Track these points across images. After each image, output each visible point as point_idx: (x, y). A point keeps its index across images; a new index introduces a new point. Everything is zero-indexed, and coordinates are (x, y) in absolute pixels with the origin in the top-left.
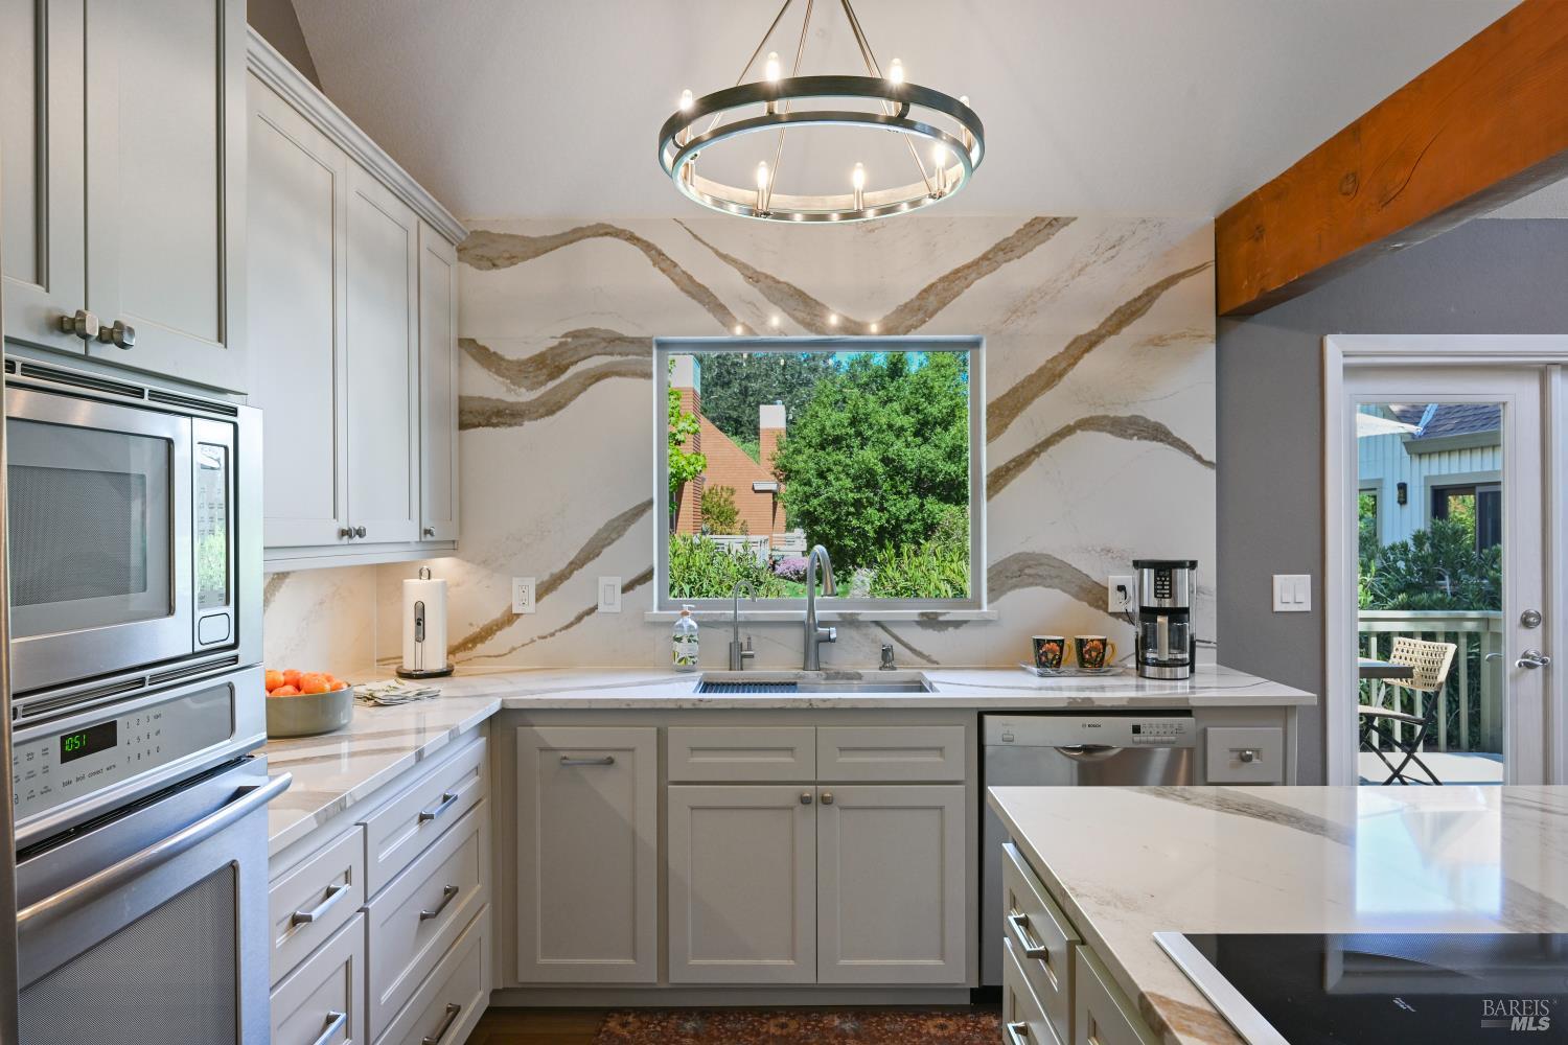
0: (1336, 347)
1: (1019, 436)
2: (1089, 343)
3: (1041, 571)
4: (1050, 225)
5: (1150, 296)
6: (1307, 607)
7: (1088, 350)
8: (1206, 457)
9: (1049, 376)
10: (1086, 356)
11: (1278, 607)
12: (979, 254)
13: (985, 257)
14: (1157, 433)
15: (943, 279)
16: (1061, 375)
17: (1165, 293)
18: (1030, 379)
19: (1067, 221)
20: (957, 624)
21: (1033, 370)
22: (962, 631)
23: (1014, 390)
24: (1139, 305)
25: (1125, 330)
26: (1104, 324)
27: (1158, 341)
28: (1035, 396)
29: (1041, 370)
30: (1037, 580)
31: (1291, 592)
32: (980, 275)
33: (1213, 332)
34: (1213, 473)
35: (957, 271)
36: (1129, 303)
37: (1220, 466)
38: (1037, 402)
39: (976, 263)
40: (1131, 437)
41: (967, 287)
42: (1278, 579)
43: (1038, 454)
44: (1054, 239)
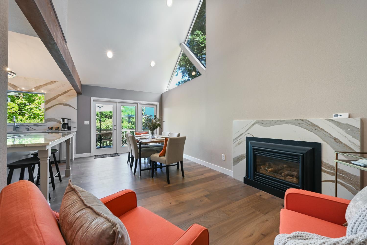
0: (92, 99)
1: (49, 105)
2: (60, 95)
3: (53, 120)
4: (55, 82)
5: (68, 91)
6: (89, 124)
7: (60, 96)
8: (75, 108)
9: (54, 98)
10: (59, 97)
11: (85, 124)
12: (44, 84)
13: (45, 84)
14: (69, 106)
15: (38, 86)
16: (56, 98)
17: (70, 91)
18: (51, 99)
19: (57, 82)
20: (40, 126)
21: (52, 97)
22: (41, 127)
23: (49, 100)
24: (67, 92)
25: (65, 94)
26: (62, 93)
27: (69, 96)
28: (52, 100)
29: (53, 98)
30: (52, 121)
31: (86, 123)
32: (44, 86)
33: (76, 95)
34: (76, 110)
35: (40, 85)
36: (65, 91)
37: (77, 109)
38: (52, 101)
39: (44, 85)
40: (65, 106)
41: (42, 87)
42: (85, 121)
43: (52, 107)
44: (55, 84)
